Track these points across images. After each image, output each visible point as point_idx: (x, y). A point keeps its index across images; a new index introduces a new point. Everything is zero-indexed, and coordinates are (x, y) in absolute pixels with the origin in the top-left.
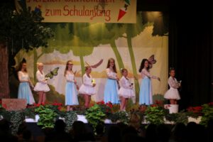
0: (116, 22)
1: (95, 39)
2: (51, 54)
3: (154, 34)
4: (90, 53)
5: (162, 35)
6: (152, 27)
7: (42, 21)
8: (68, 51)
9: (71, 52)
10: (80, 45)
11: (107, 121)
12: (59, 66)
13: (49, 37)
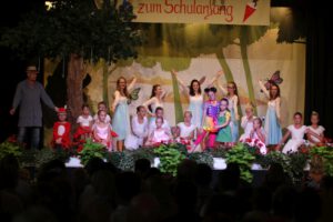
0: (241, 23)
1: (193, 47)
2: (129, 69)
3: (279, 41)
4: (185, 67)
5: (292, 42)
6: (277, 30)
7: (133, 21)
8: (155, 64)
9: (158, 65)
10: (171, 55)
11: (256, 167)
12: (140, 85)
13: (141, 44)
